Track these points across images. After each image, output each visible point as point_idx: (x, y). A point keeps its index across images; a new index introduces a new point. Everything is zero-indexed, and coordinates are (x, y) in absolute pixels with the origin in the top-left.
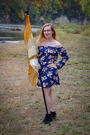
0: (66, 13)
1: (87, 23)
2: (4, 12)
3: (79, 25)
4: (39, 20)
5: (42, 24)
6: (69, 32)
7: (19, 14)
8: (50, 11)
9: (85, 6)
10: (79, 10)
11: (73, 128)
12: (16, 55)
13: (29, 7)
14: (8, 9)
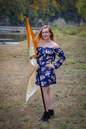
0: (63, 15)
1: (83, 24)
2: (4, 15)
3: (76, 26)
4: (38, 22)
5: (40, 26)
6: (66, 33)
7: (18, 17)
8: (48, 14)
9: (81, 9)
10: (76, 13)
11: (70, 125)
12: (16, 55)
13: (28, 10)
14: (8, 12)
